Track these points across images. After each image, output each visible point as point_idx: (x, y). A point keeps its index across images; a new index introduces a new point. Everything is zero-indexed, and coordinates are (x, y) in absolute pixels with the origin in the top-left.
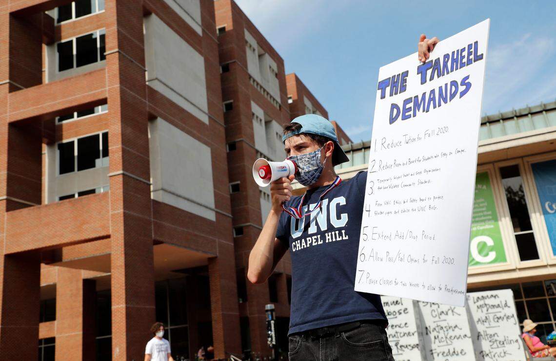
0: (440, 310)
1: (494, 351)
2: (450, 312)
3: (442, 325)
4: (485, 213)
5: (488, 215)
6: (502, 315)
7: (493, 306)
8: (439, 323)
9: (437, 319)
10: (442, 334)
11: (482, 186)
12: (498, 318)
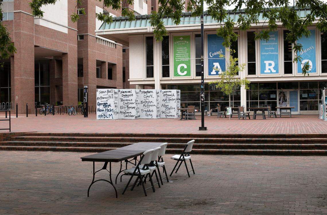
0: (147, 96)
1: (166, 111)
2: (150, 96)
3: (147, 101)
4: (186, 54)
5: (186, 55)
6: (171, 99)
7: (169, 95)
8: (146, 100)
9: (145, 98)
10: (146, 104)
11: (187, 42)
12: (170, 100)
